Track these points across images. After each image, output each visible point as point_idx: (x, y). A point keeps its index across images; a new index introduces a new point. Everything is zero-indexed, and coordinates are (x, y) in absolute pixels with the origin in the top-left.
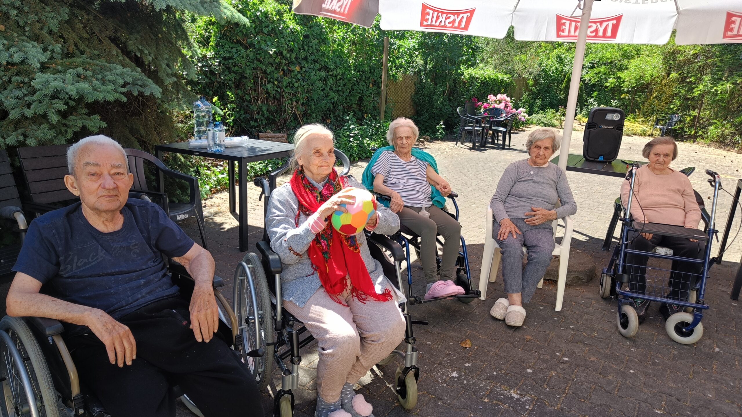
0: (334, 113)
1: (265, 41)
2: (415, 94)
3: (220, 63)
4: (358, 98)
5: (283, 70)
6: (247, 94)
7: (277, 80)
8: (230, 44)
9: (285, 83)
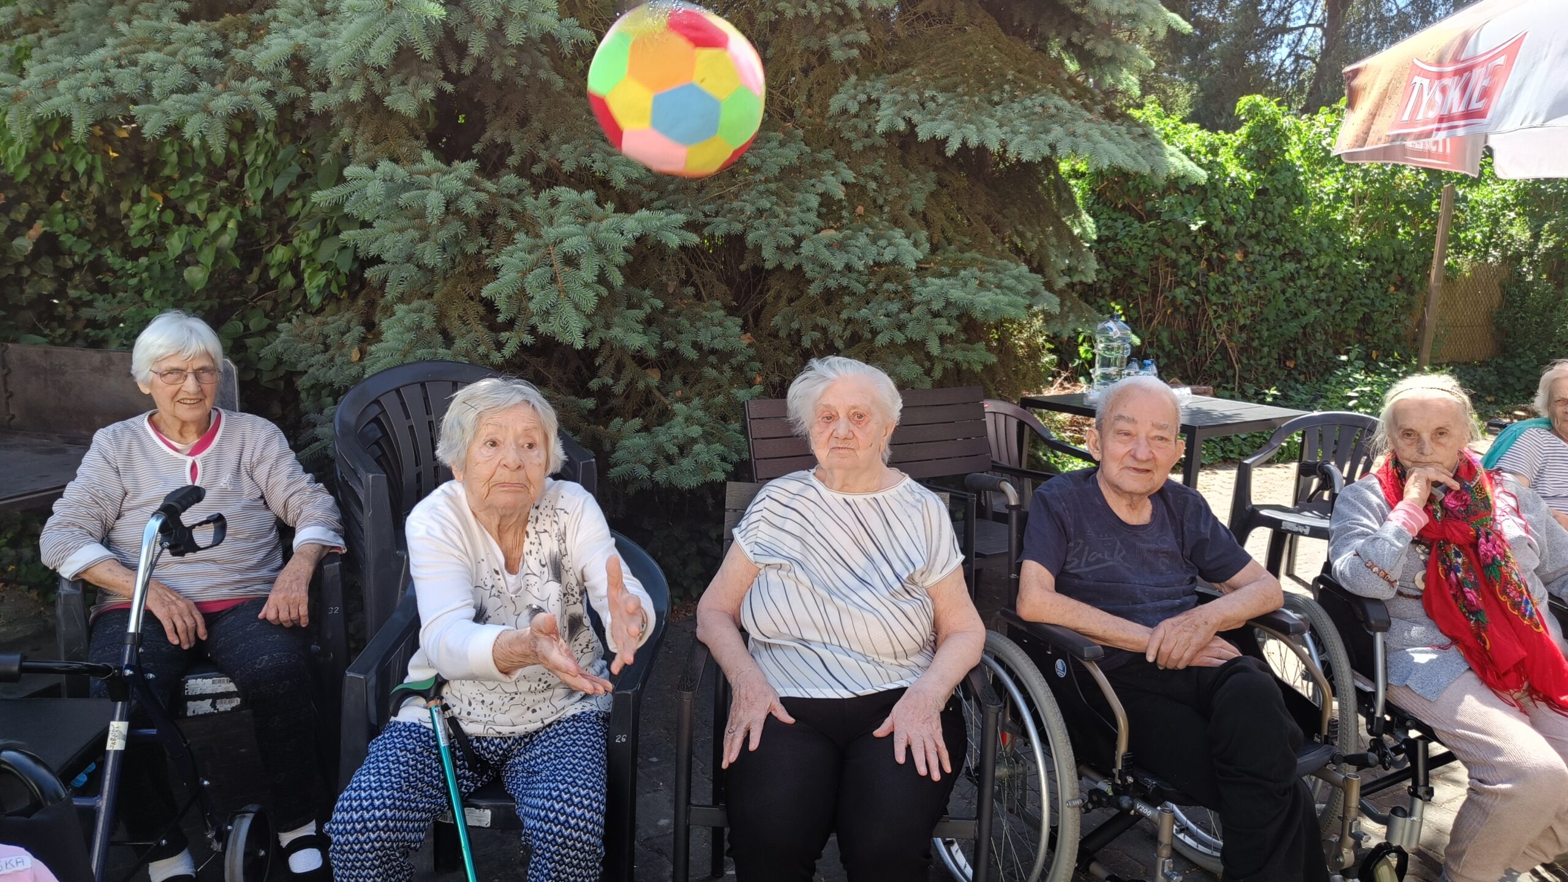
0: (1304, 348)
1: (1181, 205)
4: (1360, 316)
5: (1208, 260)
6: (1132, 307)
7: (1196, 279)
8: (1110, 212)
9: (1212, 285)
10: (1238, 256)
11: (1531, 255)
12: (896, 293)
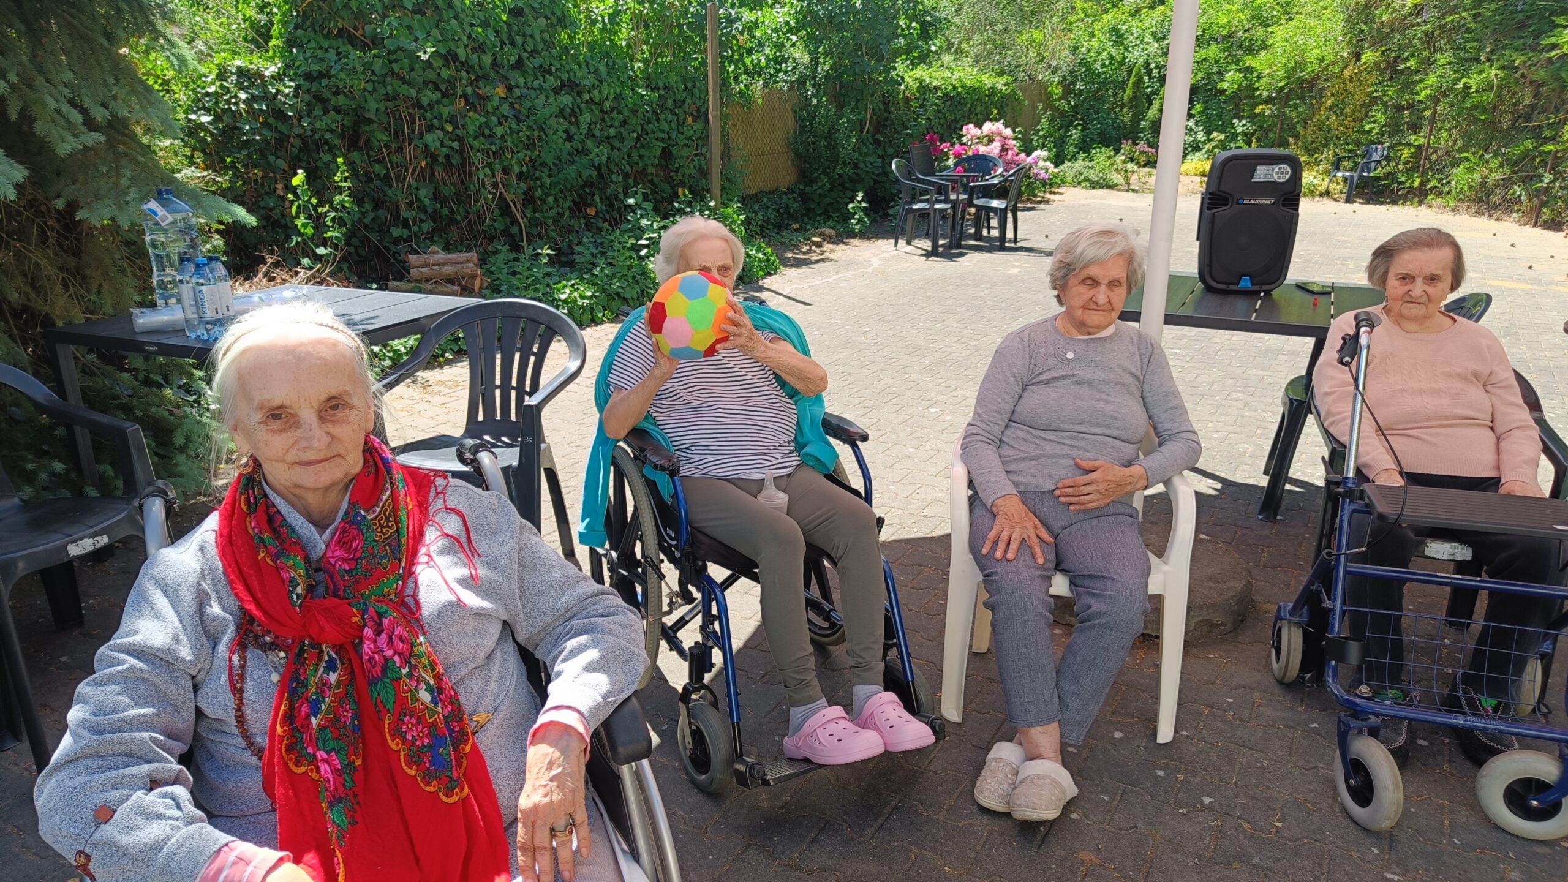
0: (602, 191)
1: (409, 28)
2: (795, 132)
3: (298, 88)
4: (658, 152)
5: (464, 96)
6: (379, 161)
7: (452, 120)
8: (321, 39)
9: (473, 128)
10: (501, 91)
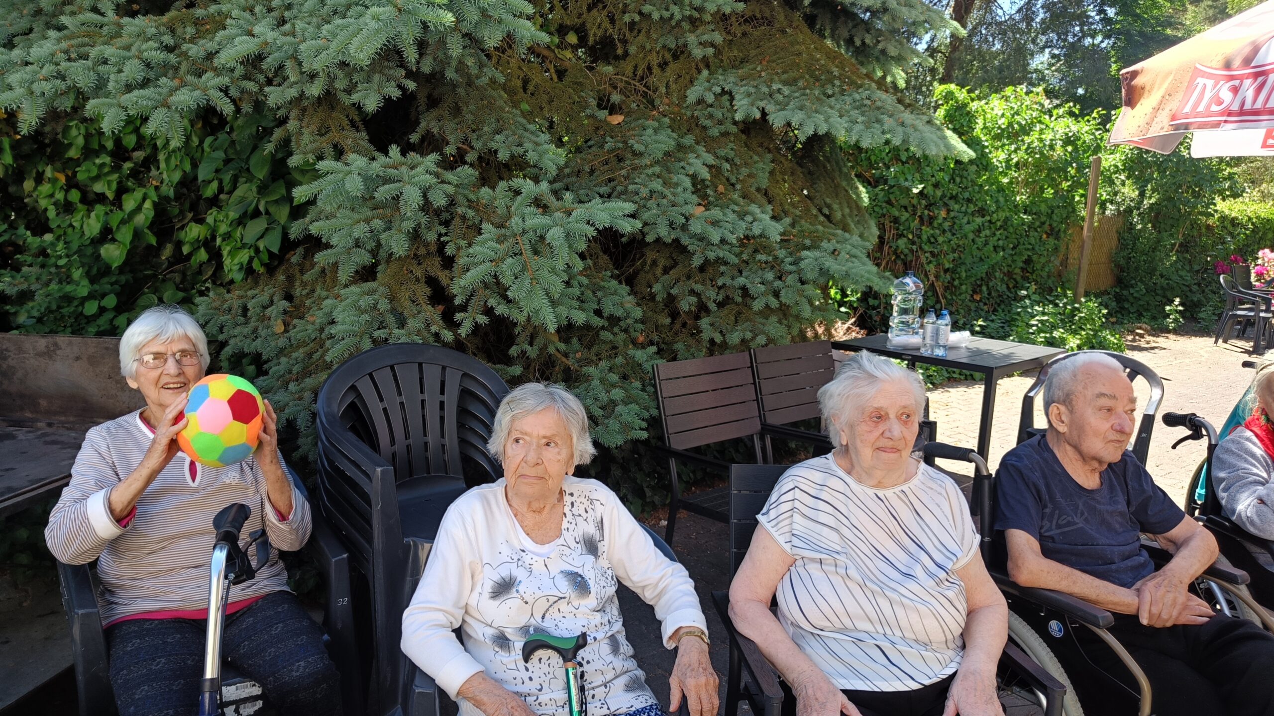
1: (903, 173)
2: (1117, 248)
7: (913, 231)
9: (924, 237)
10: (943, 214)
11: (1138, 209)
12: (766, 263)
